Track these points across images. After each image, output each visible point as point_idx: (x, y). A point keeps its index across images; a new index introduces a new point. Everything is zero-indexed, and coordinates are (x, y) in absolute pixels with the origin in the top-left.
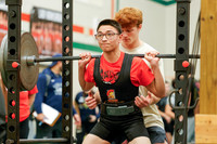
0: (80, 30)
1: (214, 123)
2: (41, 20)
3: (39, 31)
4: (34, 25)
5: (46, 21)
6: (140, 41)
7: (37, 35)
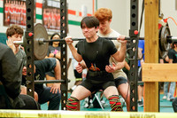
0: (74, 13)
1: (153, 68)
2: (49, 7)
3: (48, 14)
4: (45, 10)
5: (52, 8)
6: (111, 29)
7: (47, 16)
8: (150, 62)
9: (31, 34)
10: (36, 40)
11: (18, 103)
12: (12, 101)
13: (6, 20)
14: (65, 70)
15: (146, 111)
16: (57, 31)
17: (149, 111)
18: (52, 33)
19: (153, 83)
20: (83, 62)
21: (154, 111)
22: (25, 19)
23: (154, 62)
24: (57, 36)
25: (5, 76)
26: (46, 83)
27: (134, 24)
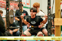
7: (11, 4)
9: (8, 8)
10: (10, 16)
12: (2, 34)
19: (59, 26)
27: (49, 4)
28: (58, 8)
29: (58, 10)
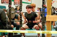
7: (15, 0)
8: (49, 15)
9: (10, 6)
11: (6, 28)
13: (2, 2)
14: (21, 17)
15: (47, 30)
16: (19, 5)
17: (48, 30)
18: (17, 6)
19: (50, 21)
20: (26, 20)
21: (50, 30)
22: (8, 1)
23: (50, 15)
24: (18, 7)
25: (2, 19)
26: (15, 21)
27: (43, 3)
28: (49, 7)
29: (49, 9)
